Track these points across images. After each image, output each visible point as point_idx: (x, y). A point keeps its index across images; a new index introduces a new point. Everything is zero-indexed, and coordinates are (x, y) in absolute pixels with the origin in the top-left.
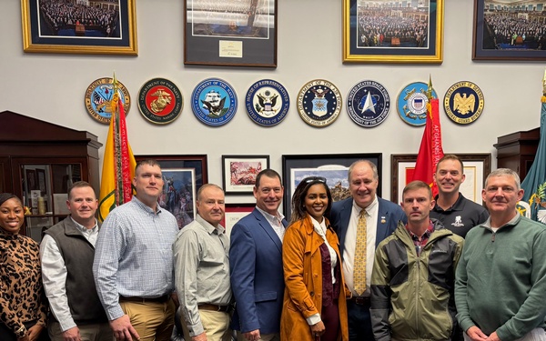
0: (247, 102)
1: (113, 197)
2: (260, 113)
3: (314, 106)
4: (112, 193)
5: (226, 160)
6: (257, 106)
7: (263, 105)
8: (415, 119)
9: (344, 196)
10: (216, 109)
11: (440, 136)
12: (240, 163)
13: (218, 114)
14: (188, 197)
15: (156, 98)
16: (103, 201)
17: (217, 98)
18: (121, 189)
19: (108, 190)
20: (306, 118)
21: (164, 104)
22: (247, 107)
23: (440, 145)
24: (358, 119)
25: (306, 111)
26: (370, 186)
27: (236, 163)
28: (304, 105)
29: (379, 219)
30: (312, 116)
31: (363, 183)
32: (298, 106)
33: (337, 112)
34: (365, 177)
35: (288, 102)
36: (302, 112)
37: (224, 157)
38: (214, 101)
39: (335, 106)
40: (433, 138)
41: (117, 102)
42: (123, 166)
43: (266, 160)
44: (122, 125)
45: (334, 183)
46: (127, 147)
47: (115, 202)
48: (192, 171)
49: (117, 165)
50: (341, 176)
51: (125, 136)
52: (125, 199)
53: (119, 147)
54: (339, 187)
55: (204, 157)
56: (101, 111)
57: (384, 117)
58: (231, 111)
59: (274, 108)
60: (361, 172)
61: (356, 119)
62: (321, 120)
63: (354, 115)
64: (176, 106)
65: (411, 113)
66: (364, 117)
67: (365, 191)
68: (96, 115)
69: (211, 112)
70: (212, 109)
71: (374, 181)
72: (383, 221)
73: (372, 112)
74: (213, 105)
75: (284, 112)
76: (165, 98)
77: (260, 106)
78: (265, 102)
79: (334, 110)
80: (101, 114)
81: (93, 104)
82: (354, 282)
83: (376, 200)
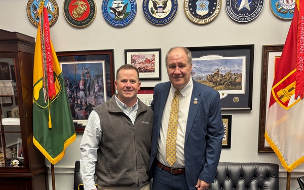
0: (144, 7)
1: (41, 82)
2: (154, 15)
3: (198, 7)
4: (40, 80)
5: (128, 53)
6: (152, 9)
7: (156, 9)
8: (286, 13)
9: (221, 80)
10: (120, 13)
12: (139, 56)
13: (122, 17)
15: (76, 6)
16: (35, 85)
17: (120, 5)
18: (46, 76)
19: (38, 77)
20: (191, 17)
21: (82, 12)
22: (144, 11)
24: (235, 16)
25: (191, 12)
26: (184, 70)
27: (135, 55)
28: (190, 7)
29: (192, 100)
30: (196, 15)
31: (177, 68)
32: (184, 7)
33: (217, 11)
34: (179, 61)
35: (177, 5)
36: (188, 12)
37: (126, 51)
38: (118, 8)
39: (215, 6)
40: (299, 28)
41: (42, 10)
42: (47, 59)
43: (158, 52)
44: (46, 28)
45: (213, 70)
46: (50, 45)
47: (43, 87)
48: (103, 62)
49: (44, 58)
50: (220, 64)
51: (49, 36)
52: (49, 83)
53: (43, 45)
54: (217, 74)
55: (112, 51)
56: (38, 18)
57: (258, 13)
58: (131, 14)
59: (165, 11)
60: (176, 57)
61: (233, 16)
62: (204, 18)
63: (231, 13)
64: (91, 12)
65: (282, 8)
66: (240, 14)
67: (180, 74)
68: (34, 22)
69: (116, 16)
70: (117, 14)
71: (188, 66)
72: (196, 102)
73: (247, 10)
74: (118, 11)
75: (173, 13)
76: (82, 6)
77: (154, 9)
78: (157, 6)
79: (215, 10)
80: (38, 21)
81: (32, 14)
82: (166, 154)
83: (191, 83)
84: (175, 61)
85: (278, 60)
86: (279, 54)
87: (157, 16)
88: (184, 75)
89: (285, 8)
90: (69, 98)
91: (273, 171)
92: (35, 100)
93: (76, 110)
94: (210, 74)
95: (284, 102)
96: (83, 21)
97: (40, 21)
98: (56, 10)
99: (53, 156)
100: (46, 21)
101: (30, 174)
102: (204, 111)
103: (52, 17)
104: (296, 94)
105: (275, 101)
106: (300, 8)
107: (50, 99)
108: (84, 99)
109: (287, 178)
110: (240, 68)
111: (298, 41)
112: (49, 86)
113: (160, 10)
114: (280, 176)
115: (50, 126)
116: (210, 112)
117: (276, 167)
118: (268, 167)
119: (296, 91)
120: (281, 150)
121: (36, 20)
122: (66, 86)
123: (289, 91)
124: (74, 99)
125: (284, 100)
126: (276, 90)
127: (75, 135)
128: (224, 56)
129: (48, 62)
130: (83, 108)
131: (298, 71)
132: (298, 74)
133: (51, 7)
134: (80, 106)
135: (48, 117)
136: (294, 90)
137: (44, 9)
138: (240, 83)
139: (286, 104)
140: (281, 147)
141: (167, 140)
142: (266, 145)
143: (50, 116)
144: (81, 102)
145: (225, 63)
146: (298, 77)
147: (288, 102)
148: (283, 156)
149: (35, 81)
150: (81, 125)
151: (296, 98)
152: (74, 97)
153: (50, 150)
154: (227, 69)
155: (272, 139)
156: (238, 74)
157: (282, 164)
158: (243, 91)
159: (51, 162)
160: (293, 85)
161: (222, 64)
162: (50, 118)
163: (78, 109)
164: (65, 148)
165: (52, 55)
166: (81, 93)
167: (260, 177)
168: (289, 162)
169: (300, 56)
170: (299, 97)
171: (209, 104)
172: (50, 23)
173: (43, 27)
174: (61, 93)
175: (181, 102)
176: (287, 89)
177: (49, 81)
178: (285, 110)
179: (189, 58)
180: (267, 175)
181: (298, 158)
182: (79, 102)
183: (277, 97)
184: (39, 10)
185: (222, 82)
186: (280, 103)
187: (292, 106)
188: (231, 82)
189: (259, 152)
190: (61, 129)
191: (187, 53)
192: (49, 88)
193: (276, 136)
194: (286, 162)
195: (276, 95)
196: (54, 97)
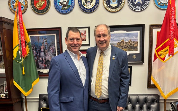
0: (79, 2)
2: (85, 7)
3: (111, 2)
4: (17, 46)
6: (84, 3)
7: (86, 3)
8: (163, 5)
9: (125, 46)
10: (65, 6)
11: (175, 13)
13: (66, 8)
14: (53, 47)
15: (38, 1)
16: (14, 49)
18: (20, 43)
19: (16, 44)
20: (107, 8)
21: (41, 5)
22: (79, 4)
23: (175, 18)
24: (133, 7)
25: (107, 5)
26: (106, 38)
28: (106, 2)
29: (111, 57)
30: (110, 7)
32: (103, 2)
33: (122, 4)
34: (103, 33)
36: (105, 5)
38: (64, 2)
39: (122, 1)
40: (171, 14)
41: (18, 3)
42: (21, 33)
43: (88, 29)
44: (20, 14)
45: (121, 39)
46: (23, 24)
47: (19, 50)
48: (55, 35)
49: (19, 33)
50: (124, 36)
51: (22, 19)
52: (22, 48)
53: (18, 24)
54: (123, 42)
55: (60, 28)
56: (15, 9)
57: (147, 5)
58: (72, 6)
59: (91, 4)
60: (101, 30)
61: (132, 7)
62: (115, 9)
63: (131, 5)
64: (47, 5)
65: (161, 3)
66: (136, 6)
67: (103, 41)
68: (13, 11)
69: (62, 7)
70: (63, 6)
71: (108, 36)
72: (114, 58)
73: (140, 3)
74: (64, 4)
75: (97, 5)
76: (42, 1)
77: (85, 3)
78: (87, 1)
79: (121, 3)
80: (15, 10)
81: (12, 6)
82: (95, 91)
83: (110, 47)
84: (100, 33)
85: (159, 33)
86: (159, 30)
87: (87, 7)
88: (106, 42)
89: (163, 2)
90: (35, 56)
91: (156, 99)
92: (14, 58)
93: (40, 64)
94: (119, 42)
95: (162, 58)
96: (42, 10)
97: (16, 10)
98: (26, 4)
99: (25, 91)
100: (20, 10)
101: (12, 102)
102: (119, 64)
103: (23, 8)
104: (169, 53)
105: (157, 58)
106: (171, 2)
107: (23, 57)
108: (44, 57)
109: (164, 103)
110: (136, 38)
111: (170, 22)
112: (23, 49)
113: (89, 4)
114: (160, 101)
115: (24, 73)
116: (122, 65)
117: (158, 96)
118: (153, 97)
119: (169, 52)
120: (161, 86)
121: (14, 9)
122: (33, 49)
123: (165, 51)
124: (38, 57)
125: (162, 57)
126: (158, 51)
127: (39, 78)
128: (127, 31)
129: (22, 35)
130: (44, 62)
131: (170, 40)
132: (170, 41)
133: (23, 2)
134: (42, 61)
135: (22, 68)
136: (168, 51)
137: (19, 3)
138: (137, 47)
139: (163, 59)
140: (161, 84)
141: (96, 82)
142: (152, 83)
143: (23, 67)
144: (42, 59)
145: (128, 35)
146: (170, 43)
147: (164, 58)
148: (162, 90)
149: (14, 47)
150: (42, 72)
151: (169, 56)
152: (38, 56)
153: (24, 88)
154: (129, 39)
155: (155, 80)
156: (135, 42)
157: (162, 95)
158: (138, 52)
159: (25, 95)
160: (167, 48)
161: (126, 36)
162: (23, 69)
163: (40, 63)
164: (32, 86)
165: (24, 31)
166: (42, 54)
167: (149, 103)
168: (165, 94)
169: (172, 31)
170: (171, 55)
171: (122, 59)
172: (23, 12)
173: (19, 14)
174: (30, 54)
175: (105, 58)
176: (164, 50)
177: (22, 46)
178: (163, 63)
179: (109, 31)
180: (153, 101)
181: (171, 91)
182: (41, 59)
183: (158, 55)
184: (16, 4)
185: (126, 46)
186: (160, 59)
187: (167, 60)
188: (131, 47)
189: (148, 88)
190: (30, 75)
191: (107, 28)
192: (23, 50)
193: (157, 78)
194: (164, 93)
195: (158, 54)
196: (26, 56)
